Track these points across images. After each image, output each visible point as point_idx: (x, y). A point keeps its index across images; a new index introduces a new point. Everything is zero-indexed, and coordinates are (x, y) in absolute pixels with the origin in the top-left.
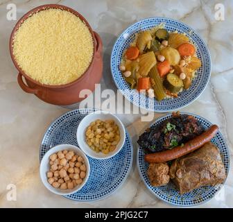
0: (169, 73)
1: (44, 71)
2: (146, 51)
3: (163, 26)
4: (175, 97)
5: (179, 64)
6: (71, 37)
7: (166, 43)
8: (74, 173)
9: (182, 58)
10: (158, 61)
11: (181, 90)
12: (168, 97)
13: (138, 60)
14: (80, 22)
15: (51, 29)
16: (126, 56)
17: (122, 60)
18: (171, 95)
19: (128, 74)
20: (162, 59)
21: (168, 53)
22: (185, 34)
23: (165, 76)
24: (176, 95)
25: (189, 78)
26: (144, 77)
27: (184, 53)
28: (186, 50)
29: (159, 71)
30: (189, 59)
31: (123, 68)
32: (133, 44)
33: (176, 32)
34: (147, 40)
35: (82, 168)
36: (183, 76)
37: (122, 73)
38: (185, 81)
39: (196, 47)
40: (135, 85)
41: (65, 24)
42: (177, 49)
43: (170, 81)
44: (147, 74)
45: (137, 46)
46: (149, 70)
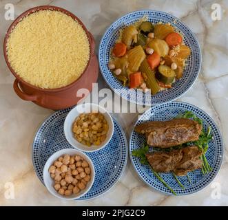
0: (159, 65)
1: (42, 75)
2: (134, 45)
3: (146, 18)
4: (169, 88)
5: (169, 54)
6: (65, 38)
7: (152, 35)
8: (79, 173)
9: (171, 48)
10: (147, 54)
11: (174, 81)
12: (162, 89)
13: (127, 57)
14: (73, 20)
15: (43, 31)
16: (113, 54)
17: (110, 58)
18: (165, 87)
19: (119, 71)
20: (151, 51)
21: (156, 45)
22: (169, 24)
23: (157, 69)
24: (170, 86)
25: (180, 68)
26: (134, 72)
27: (172, 43)
28: (174, 40)
29: (150, 65)
30: (178, 48)
31: (113, 66)
32: (119, 41)
33: (160, 23)
34: (133, 34)
35: (84, 164)
36: (175, 66)
37: (113, 71)
38: (176, 71)
39: (182, 35)
40: (127, 82)
41: (57, 25)
42: (165, 39)
43: (162, 73)
44: (137, 69)
45: (123, 42)
46: (139, 65)
